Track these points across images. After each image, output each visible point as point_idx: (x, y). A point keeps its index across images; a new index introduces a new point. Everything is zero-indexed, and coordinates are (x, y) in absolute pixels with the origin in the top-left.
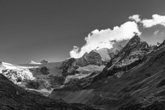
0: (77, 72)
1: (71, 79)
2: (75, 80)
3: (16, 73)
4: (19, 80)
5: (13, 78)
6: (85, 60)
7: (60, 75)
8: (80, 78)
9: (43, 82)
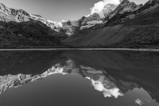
0: (87, 24)
1: (84, 28)
2: (86, 28)
3: (53, 24)
4: (55, 28)
5: (52, 27)
6: (91, 18)
7: (78, 26)
8: (88, 27)
9: (68, 29)
